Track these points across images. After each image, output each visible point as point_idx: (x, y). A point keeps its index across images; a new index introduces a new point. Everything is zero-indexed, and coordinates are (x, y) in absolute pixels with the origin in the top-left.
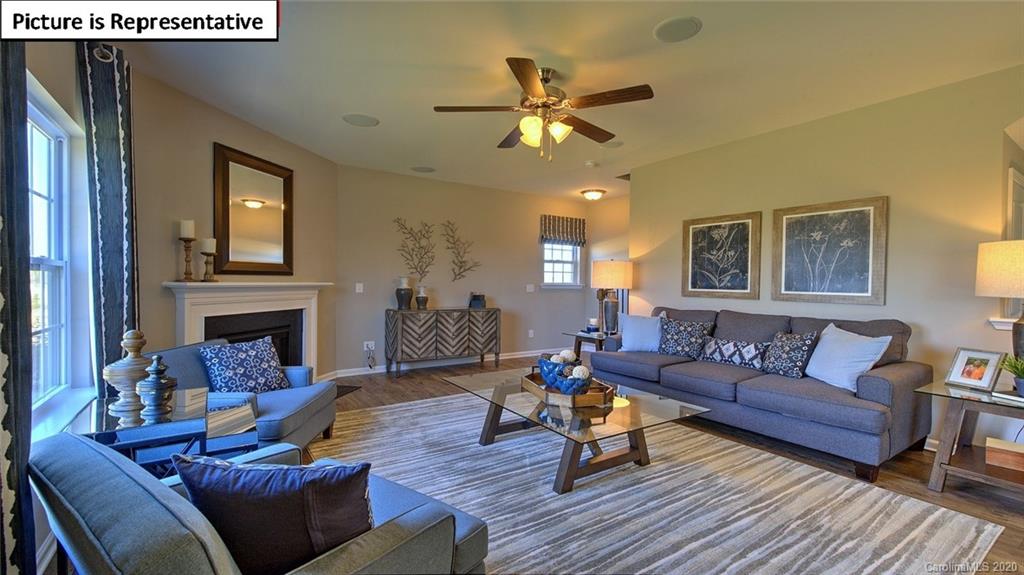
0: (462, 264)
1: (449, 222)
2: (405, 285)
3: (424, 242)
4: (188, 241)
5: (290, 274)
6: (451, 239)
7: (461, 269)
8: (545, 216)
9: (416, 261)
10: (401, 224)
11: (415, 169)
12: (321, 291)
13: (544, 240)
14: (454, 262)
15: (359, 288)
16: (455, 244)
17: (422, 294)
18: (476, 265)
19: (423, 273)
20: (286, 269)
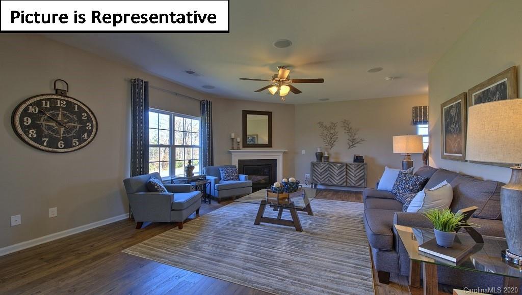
0: (353, 140)
1: (345, 121)
2: (319, 151)
3: (332, 131)
4: (233, 139)
5: (271, 147)
6: (347, 129)
7: (353, 143)
8: (416, 108)
9: (329, 140)
10: (321, 124)
11: (321, 100)
12: (284, 153)
13: (416, 123)
14: (348, 139)
15: (303, 152)
16: (349, 130)
17: (326, 155)
18: (362, 140)
19: (332, 146)
20: (269, 145)
